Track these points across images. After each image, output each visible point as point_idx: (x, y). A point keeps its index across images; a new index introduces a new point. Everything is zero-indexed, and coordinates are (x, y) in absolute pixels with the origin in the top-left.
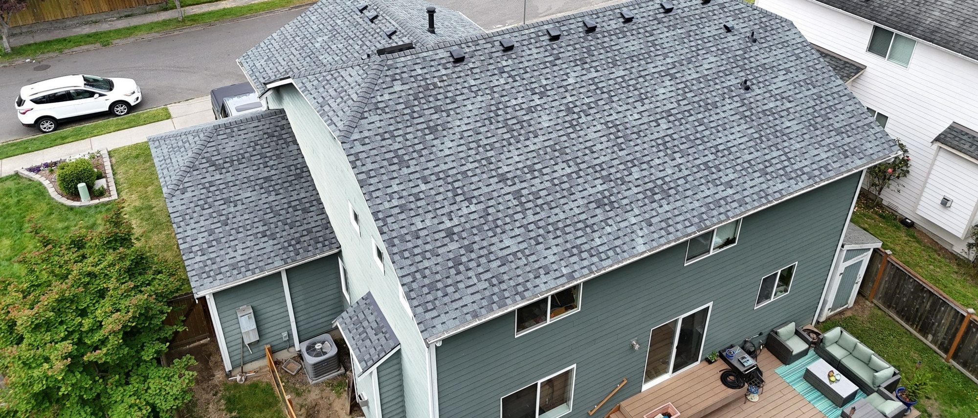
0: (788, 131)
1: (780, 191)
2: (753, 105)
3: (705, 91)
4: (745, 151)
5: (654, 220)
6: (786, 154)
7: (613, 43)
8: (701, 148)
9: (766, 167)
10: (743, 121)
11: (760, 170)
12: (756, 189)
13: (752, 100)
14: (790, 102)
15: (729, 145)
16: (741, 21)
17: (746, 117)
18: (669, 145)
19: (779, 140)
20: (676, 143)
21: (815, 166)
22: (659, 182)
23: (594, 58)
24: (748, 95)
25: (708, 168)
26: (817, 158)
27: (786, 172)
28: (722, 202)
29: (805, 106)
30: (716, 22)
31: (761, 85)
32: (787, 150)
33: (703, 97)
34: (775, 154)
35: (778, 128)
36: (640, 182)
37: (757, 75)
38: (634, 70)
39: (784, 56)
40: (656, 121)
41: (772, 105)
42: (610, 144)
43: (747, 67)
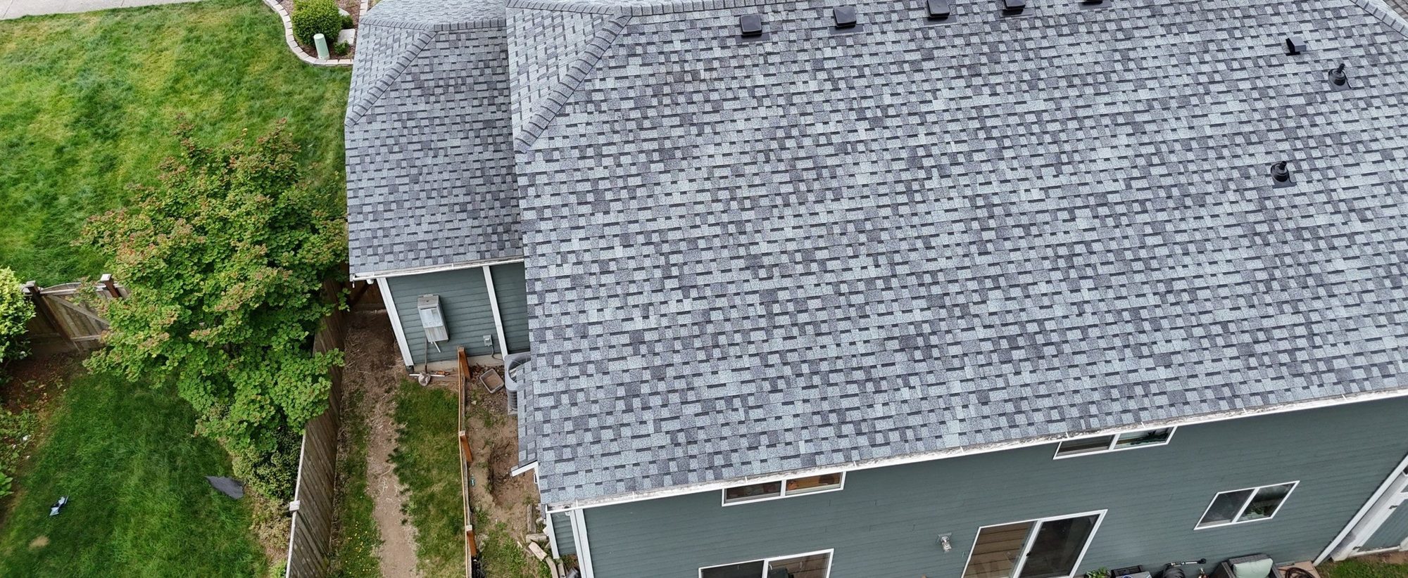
0: (1334, 279)
1: (1264, 395)
2: (1281, 214)
3: (1192, 167)
4: (1225, 301)
5: (994, 396)
6: (1309, 324)
7: (1045, 43)
8: (1139, 278)
9: (1257, 342)
10: (1245, 242)
11: (1241, 345)
12: (1218, 380)
13: (1283, 203)
14: (1364, 220)
15: (1198, 283)
16: (1330, 34)
17: (1256, 234)
18: (1078, 261)
19: (1307, 294)
20: (1094, 259)
21: (1360, 361)
22: (1032, 328)
23: (998, 68)
24: (1279, 192)
25: (1137, 320)
26: (1373, 346)
27: (1294, 361)
28: (1139, 390)
29: (1392, 235)
30: (1274, 30)
31: (1317, 175)
32: (1315, 317)
33: (1183, 179)
34: (1286, 320)
35: (1315, 269)
36: (996, 320)
37: (1316, 153)
38: (1066, 104)
39: (1392, 122)
40: (1071, 210)
41: (1321, 220)
42: (967, 238)
43: (1301, 133)
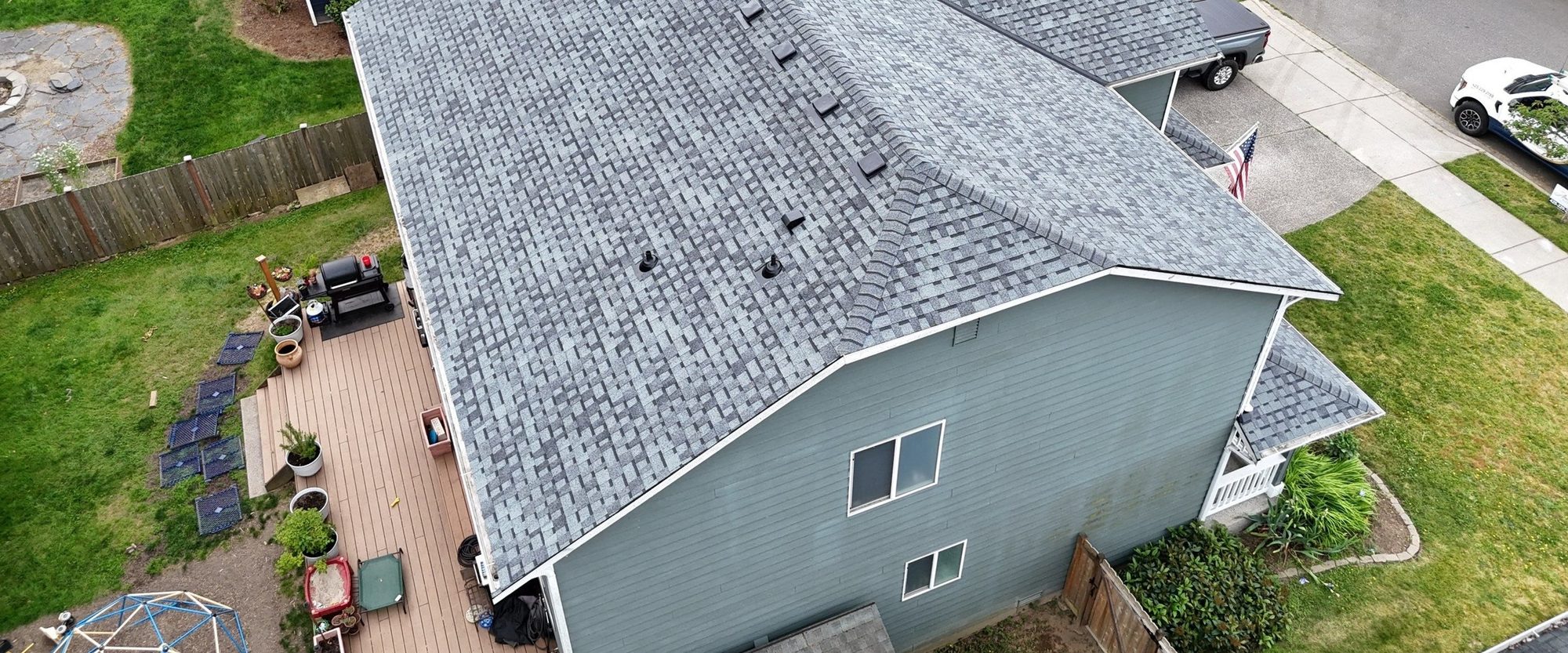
0: (554, 345)
1: (443, 330)
2: (608, 281)
3: (635, 199)
4: (517, 272)
5: (424, 167)
6: (508, 340)
8: (527, 207)
9: (487, 308)
10: (574, 264)
11: (482, 297)
12: (451, 293)
13: (620, 278)
14: (618, 349)
15: (530, 248)
16: (824, 245)
17: (583, 270)
18: (533, 164)
19: (535, 329)
20: (536, 173)
21: (481, 392)
22: (475, 162)
24: (630, 271)
25: (492, 221)
26: (495, 399)
27: (475, 340)
28: (437, 246)
29: (608, 380)
30: (807, 198)
31: (655, 293)
32: (515, 343)
33: (621, 198)
34: (509, 322)
35: (560, 327)
36: (478, 140)
37: (678, 284)
39: (736, 338)
40: (574, 140)
41: (609, 314)
42: (536, 95)
43: (697, 264)
